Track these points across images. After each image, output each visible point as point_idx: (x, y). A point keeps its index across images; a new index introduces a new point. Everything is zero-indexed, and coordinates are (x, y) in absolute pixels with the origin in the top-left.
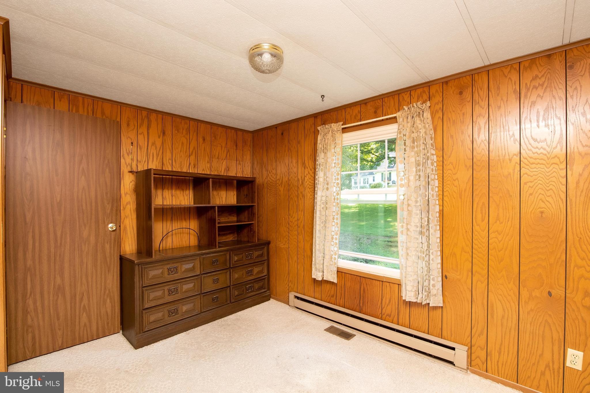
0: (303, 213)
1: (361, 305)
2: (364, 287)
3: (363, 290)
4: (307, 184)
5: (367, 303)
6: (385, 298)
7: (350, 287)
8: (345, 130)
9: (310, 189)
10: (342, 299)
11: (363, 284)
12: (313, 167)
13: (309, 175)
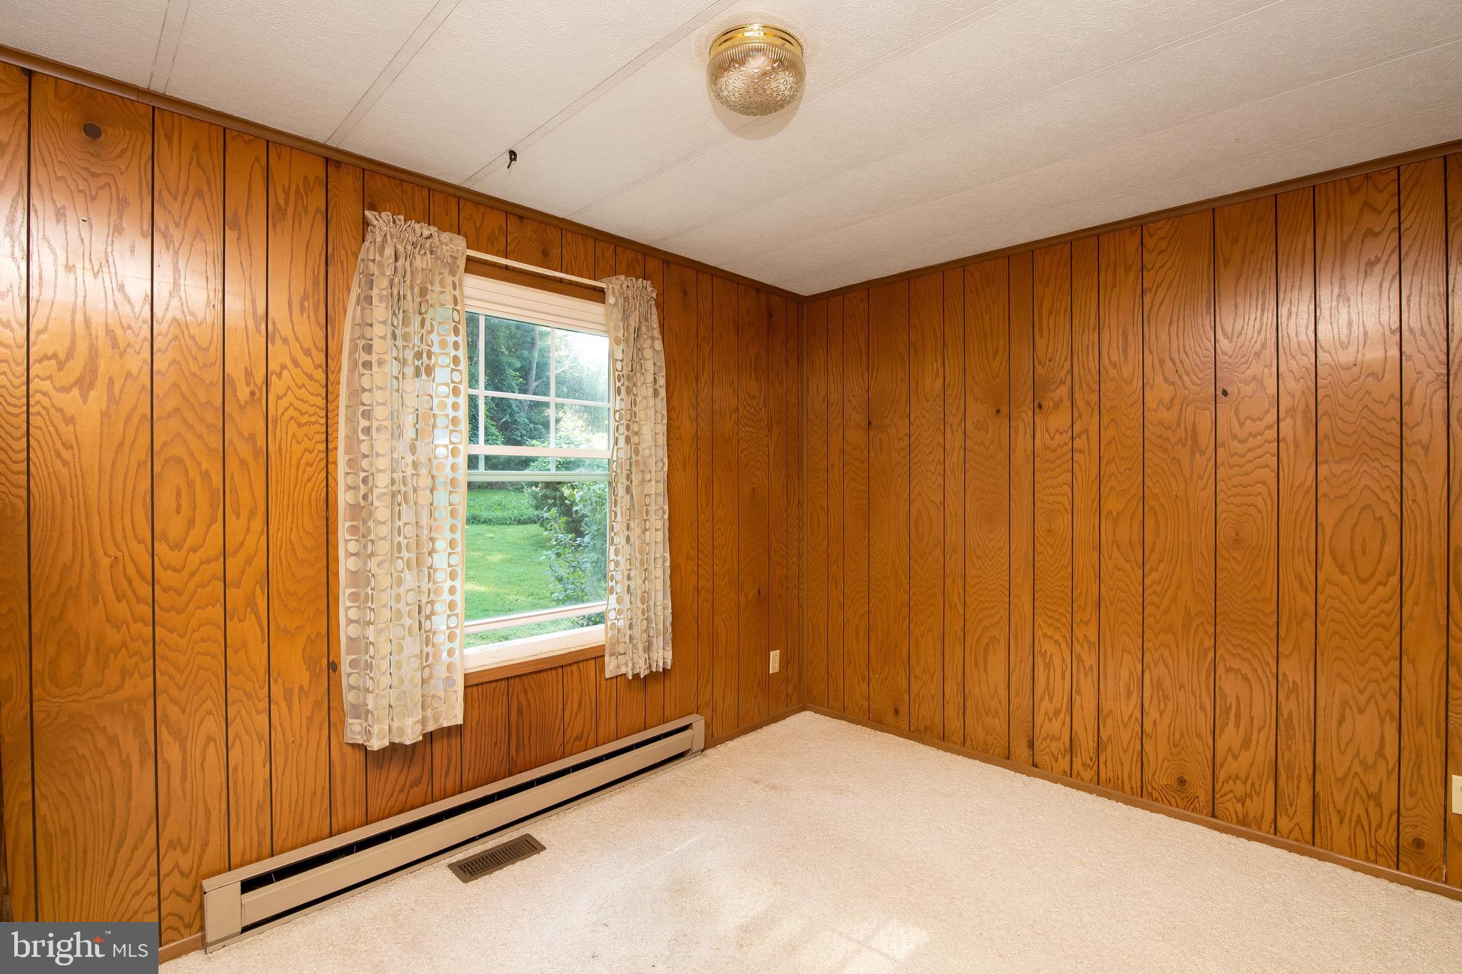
0: (258, 523)
1: (513, 752)
2: (518, 701)
3: (518, 711)
4: (283, 403)
5: (529, 738)
6: (569, 702)
7: (478, 723)
8: (474, 266)
9: (300, 425)
10: (452, 770)
11: (515, 695)
12: (322, 345)
13: (296, 372)
